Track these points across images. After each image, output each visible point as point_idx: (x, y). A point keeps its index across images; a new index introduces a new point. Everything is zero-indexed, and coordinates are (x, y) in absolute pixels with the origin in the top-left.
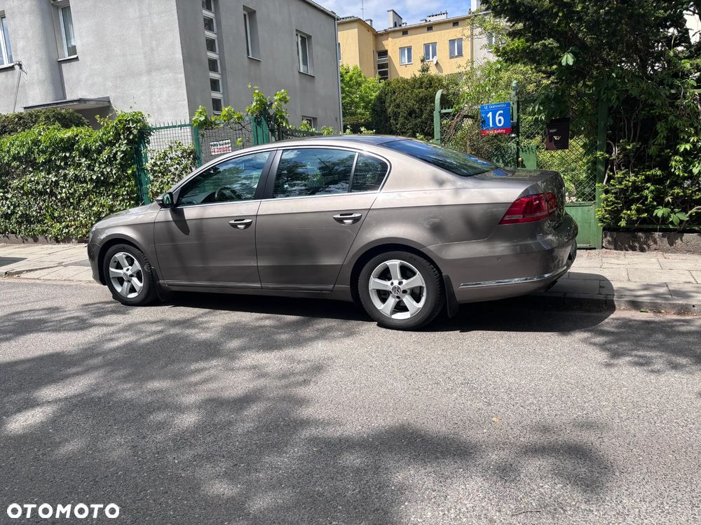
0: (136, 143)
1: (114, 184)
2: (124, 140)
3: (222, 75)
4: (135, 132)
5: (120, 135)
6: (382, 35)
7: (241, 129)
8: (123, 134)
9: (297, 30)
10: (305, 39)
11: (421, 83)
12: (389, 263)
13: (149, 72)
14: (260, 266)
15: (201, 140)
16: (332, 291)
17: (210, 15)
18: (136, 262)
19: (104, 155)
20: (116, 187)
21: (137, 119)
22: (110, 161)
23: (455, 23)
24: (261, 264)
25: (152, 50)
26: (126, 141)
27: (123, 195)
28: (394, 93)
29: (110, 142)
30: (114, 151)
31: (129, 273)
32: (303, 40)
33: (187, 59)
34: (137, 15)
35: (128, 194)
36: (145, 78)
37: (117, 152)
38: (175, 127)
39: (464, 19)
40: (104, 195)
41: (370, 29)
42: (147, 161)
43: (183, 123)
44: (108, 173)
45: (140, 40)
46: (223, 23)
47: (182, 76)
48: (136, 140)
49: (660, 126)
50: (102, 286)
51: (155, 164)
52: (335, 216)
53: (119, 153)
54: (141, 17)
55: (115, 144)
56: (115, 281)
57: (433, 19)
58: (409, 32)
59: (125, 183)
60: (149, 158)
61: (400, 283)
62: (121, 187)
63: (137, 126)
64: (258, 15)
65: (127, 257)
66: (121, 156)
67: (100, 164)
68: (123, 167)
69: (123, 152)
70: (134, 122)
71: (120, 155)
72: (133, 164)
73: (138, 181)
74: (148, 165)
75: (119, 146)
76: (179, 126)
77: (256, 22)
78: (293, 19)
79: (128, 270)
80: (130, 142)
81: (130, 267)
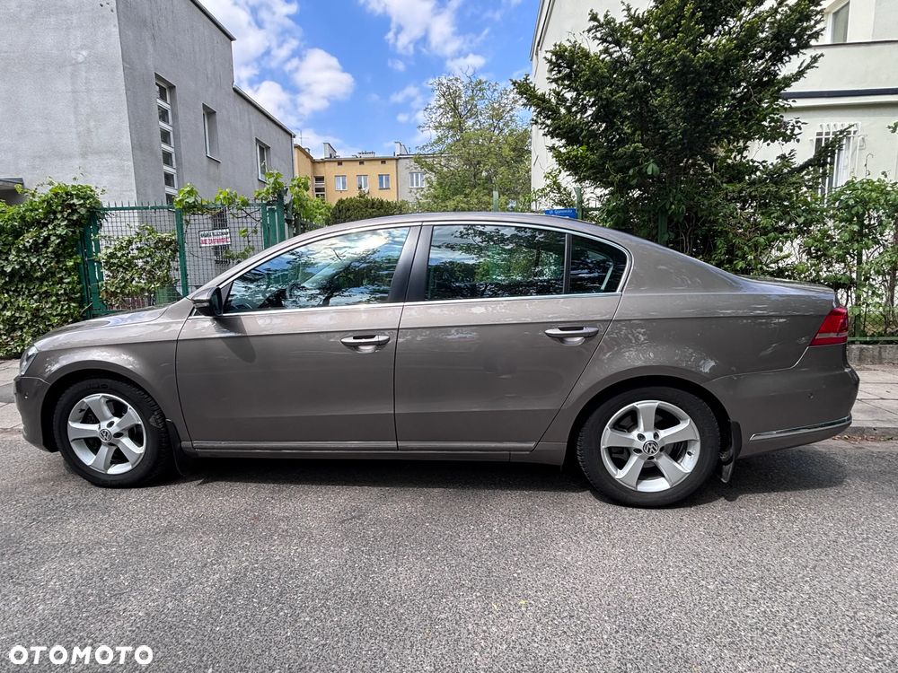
0: (81, 225)
1: (42, 279)
2: (63, 221)
3: (177, 169)
4: (83, 211)
5: (55, 213)
6: (319, 163)
7: (246, 217)
8: (61, 212)
9: (256, 139)
10: (264, 149)
11: (373, 204)
12: (639, 405)
13: (84, 155)
14: (399, 414)
15: (185, 227)
16: (532, 450)
17: (165, 105)
18: (131, 410)
19: (28, 239)
20: (46, 283)
21: (85, 194)
22: (36, 248)
23: (383, 161)
24: (401, 410)
25: (89, 131)
26: (65, 223)
27: (57, 295)
28: (348, 210)
29: (38, 222)
30: (45, 234)
31: (114, 430)
32: (262, 149)
33: (138, 146)
34: (70, 88)
35: (66, 294)
36: (77, 162)
37: (49, 235)
38: (147, 208)
39: (391, 159)
40: (24, 294)
41: (308, 156)
42: (98, 250)
43: (159, 205)
44: (32, 264)
45: (72, 117)
46: (181, 115)
47: (131, 163)
48: (83, 221)
49: (720, 242)
50: (48, 453)
51: (112, 256)
52: (548, 331)
53: (53, 238)
54: (74, 92)
55: (46, 225)
56: (80, 445)
57: (364, 156)
58: (343, 163)
59: (62, 278)
60: (102, 247)
61: (656, 436)
62: (53, 284)
63: (85, 203)
64: (218, 117)
65: (110, 401)
66: (58, 241)
67: (19, 251)
68: (59, 256)
69: (59, 236)
70: (78, 197)
71: (55, 241)
72: (77, 253)
73: (83, 277)
74: (102, 255)
75: (54, 229)
76: (152, 208)
77: (215, 122)
78: (253, 128)
79: (111, 424)
80: (72, 224)
81: (116, 420)
